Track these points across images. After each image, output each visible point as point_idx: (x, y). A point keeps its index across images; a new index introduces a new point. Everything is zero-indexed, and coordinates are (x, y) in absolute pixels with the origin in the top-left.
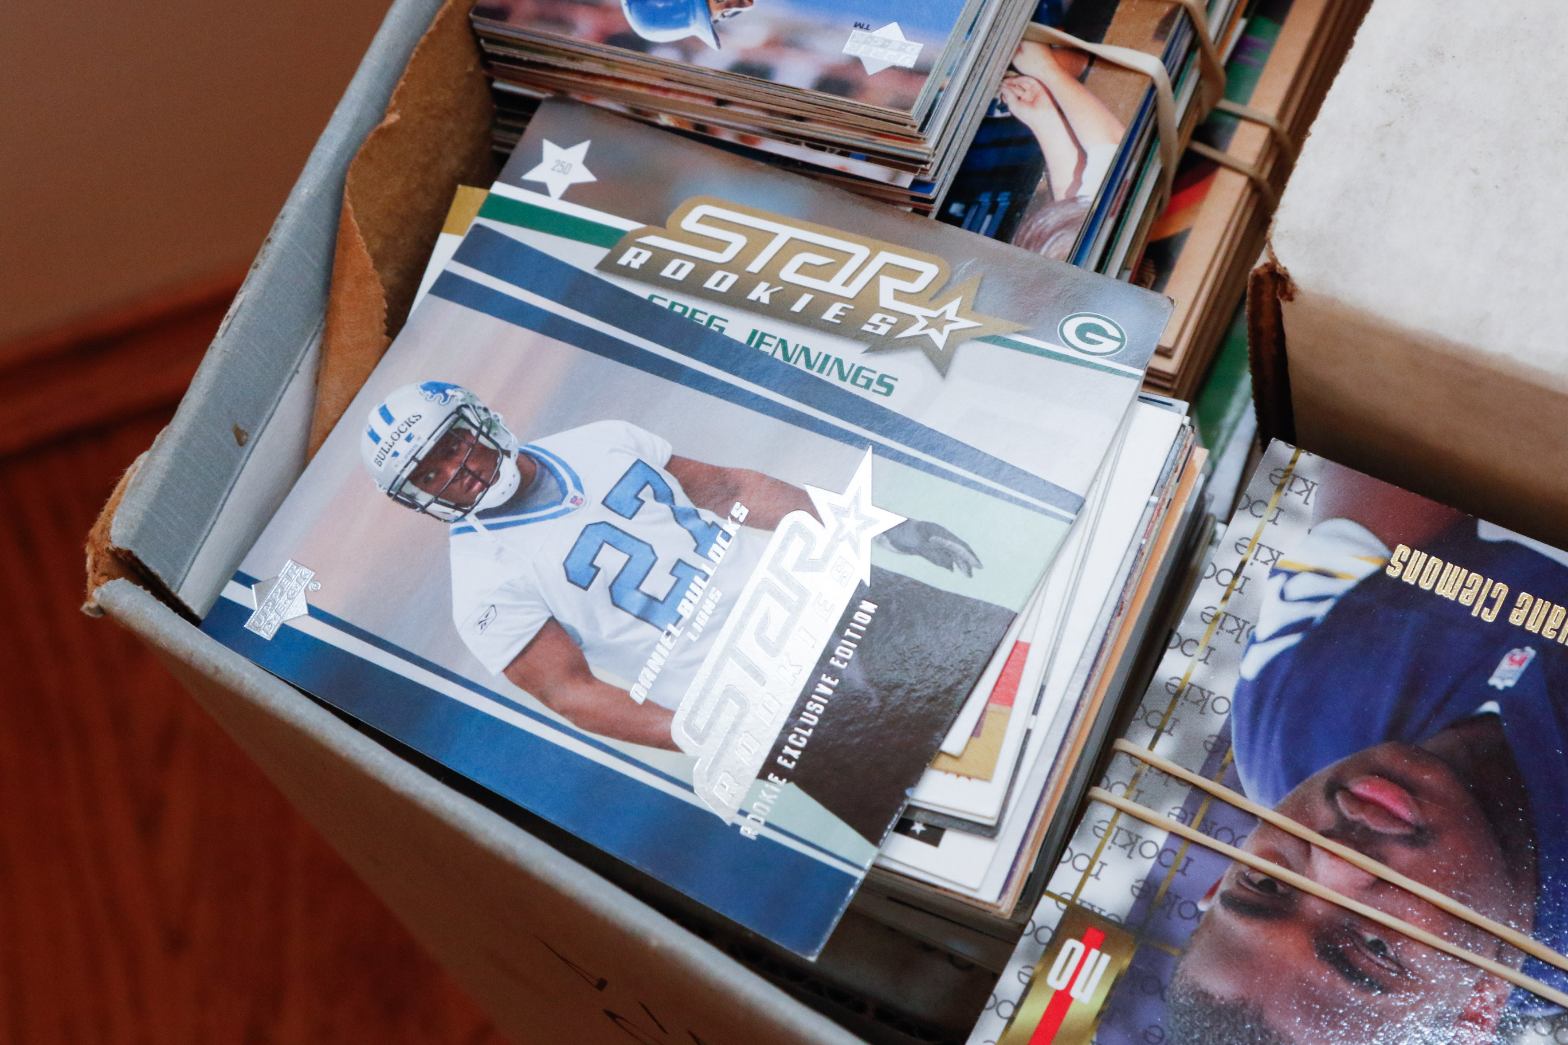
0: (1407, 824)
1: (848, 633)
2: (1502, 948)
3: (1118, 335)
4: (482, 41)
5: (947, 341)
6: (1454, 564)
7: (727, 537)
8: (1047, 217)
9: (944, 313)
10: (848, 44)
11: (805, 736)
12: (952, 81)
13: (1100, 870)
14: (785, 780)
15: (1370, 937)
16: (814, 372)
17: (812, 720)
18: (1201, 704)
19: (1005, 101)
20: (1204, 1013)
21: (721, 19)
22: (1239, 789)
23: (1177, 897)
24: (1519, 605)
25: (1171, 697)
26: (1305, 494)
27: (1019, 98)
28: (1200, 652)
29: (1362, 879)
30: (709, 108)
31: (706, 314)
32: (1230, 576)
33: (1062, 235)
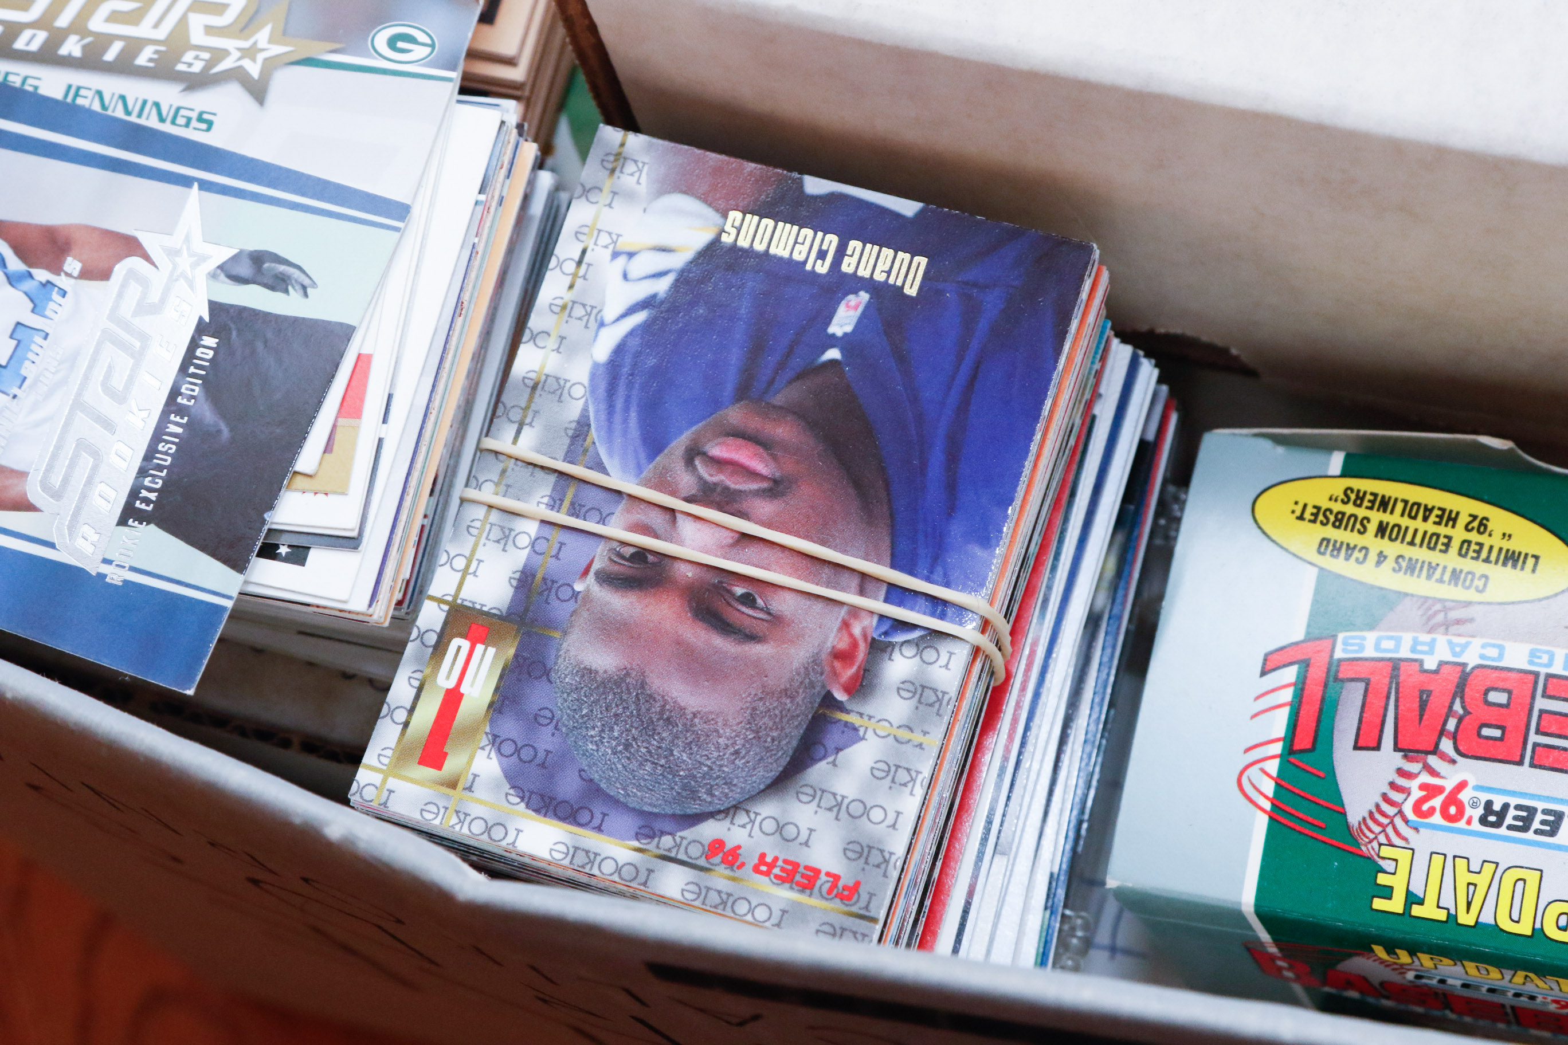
0: (764, 478)
1: (192, 370)
2: (865, 582)
3: (428, 40)
5: (262, 69)
6: (785, 222)
7: (64, 293)
9: (256, 42)
11: (160, 477)
13: (477, 567)
14: (145, 523)
15: (739, 591)
16: (133, 119)
17: (166, 460)
18: (559, 392)
20: (590, 688)
22: (601, 468)
23: (553, 582)
24: (849, 252)
25: (529, 390)
26: (637, 175)
28: (552, 343)
29: (728, 538)
31: (18, 75)
32: (573, 265)
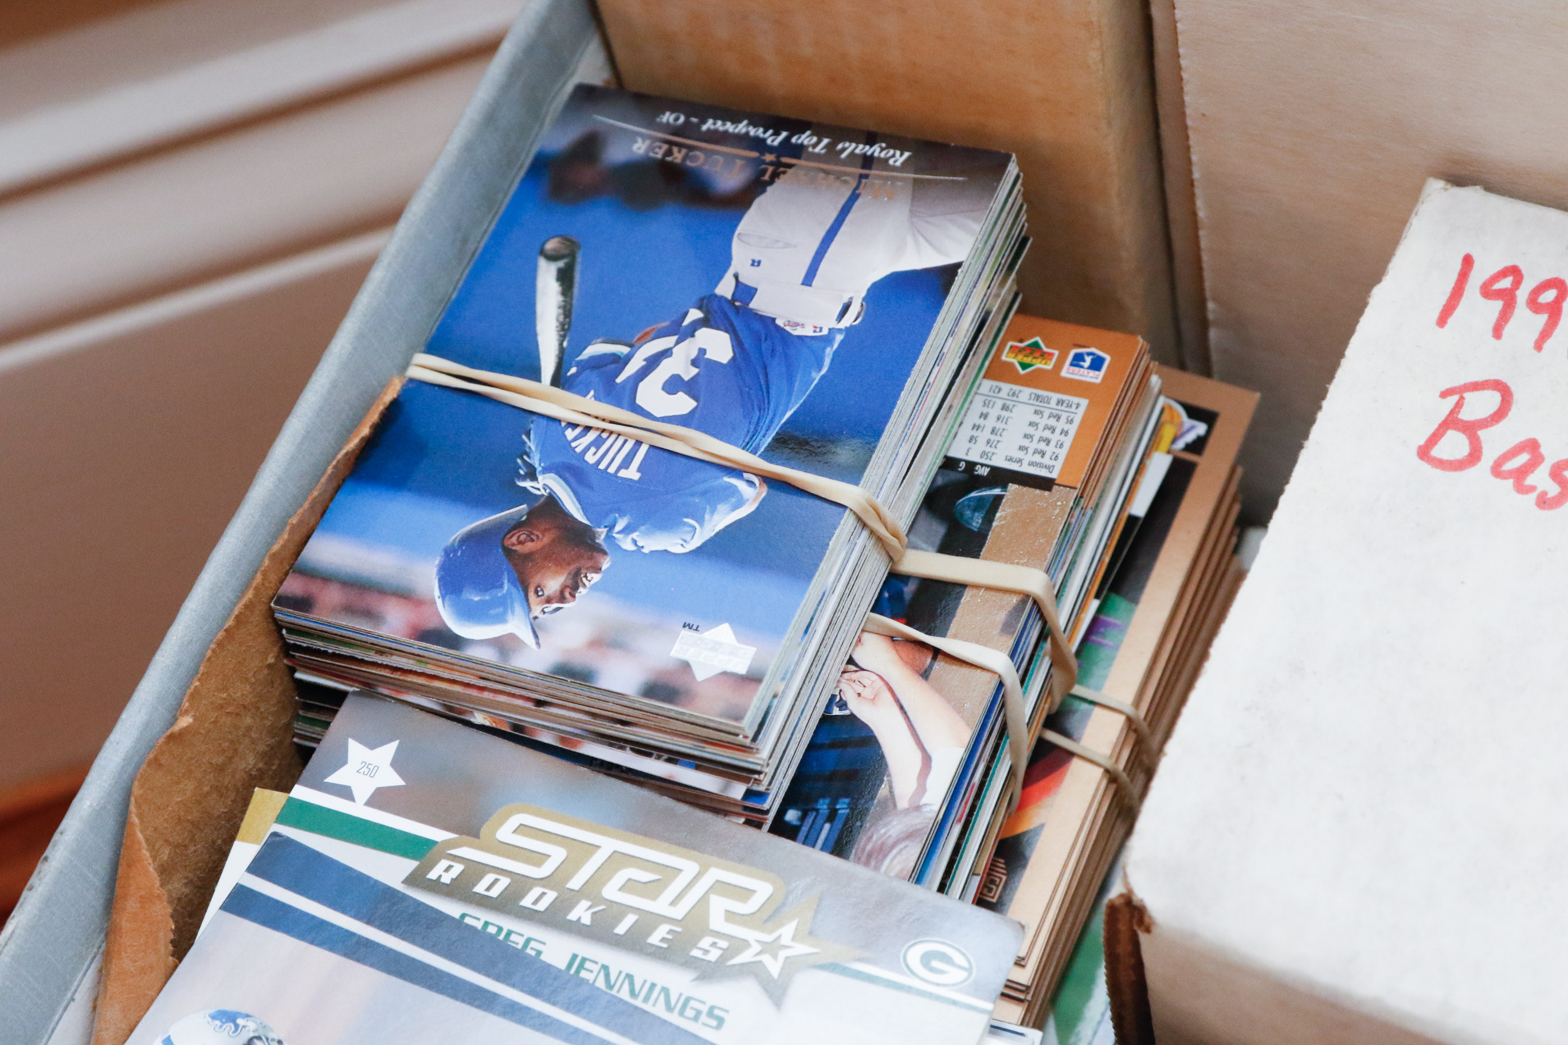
3: (965, 964)
4: (284, 632)
5: (782, 969)
8: (889, 827)
9: (779, 937)
10: (677, 647)
12: (787, 687)
19: (844, 698)
21: (541, 616)
27: (859, 695)
30: (529, 709)
31: (522, 935)
33: (905, 847)
